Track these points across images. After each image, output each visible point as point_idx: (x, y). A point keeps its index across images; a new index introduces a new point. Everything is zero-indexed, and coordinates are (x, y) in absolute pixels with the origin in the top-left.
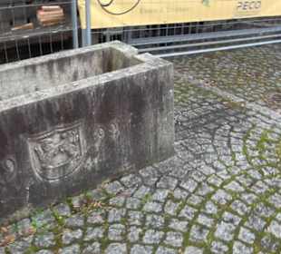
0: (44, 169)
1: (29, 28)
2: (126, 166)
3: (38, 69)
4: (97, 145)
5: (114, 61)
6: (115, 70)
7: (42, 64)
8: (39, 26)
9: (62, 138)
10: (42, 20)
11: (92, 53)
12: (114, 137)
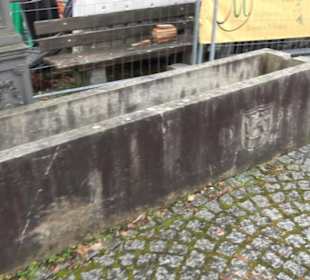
0: (247, 139)
1: (147, 44)
2: (291, 144)
3: (221, 68)
4: (278, 124)
5: (269, 65)
6: (271, 71)
7: (223, 65)
8: (156, 42)
9: (260, 116)
10: (159, 37)
11: (253, 57)
12: (288, 118)
